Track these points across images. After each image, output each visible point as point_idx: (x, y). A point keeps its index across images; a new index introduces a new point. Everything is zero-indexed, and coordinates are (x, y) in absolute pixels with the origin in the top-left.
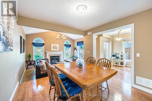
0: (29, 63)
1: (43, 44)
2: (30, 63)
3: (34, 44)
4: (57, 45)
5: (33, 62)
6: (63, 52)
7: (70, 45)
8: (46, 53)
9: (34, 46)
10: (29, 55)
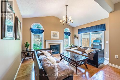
0: (26, 54)
1: (42, 31)
2: (28, 53)
3: (32, 30)
4: (58, 33)
5: (31, 52)
6: (63, 41)
7: (70, 33)
8: (45, 41)
9: (33, 32)
10: (27, 43)
